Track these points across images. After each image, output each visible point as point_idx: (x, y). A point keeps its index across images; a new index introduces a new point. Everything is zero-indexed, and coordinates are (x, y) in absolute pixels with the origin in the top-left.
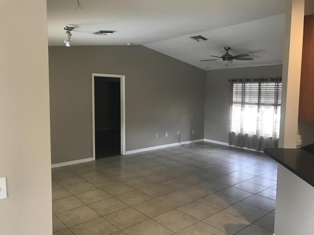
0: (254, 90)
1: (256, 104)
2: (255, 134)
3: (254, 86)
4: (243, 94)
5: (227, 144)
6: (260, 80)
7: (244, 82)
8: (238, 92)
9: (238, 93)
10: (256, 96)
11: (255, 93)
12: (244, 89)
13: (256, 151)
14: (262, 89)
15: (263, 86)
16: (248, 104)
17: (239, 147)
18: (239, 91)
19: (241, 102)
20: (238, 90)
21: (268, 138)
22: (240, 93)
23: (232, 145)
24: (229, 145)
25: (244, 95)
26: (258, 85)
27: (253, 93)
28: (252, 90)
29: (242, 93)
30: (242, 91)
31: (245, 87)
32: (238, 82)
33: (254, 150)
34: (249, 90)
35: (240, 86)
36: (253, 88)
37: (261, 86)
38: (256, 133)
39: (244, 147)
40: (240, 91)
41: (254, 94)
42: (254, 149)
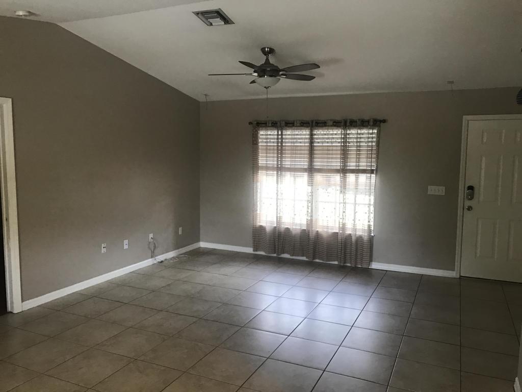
0: (300, 142)
1: (305, 170)
2: (305, 228)
3: (301, 135)
4: (280, 150)
5: (250, 250)
6: (313, 124)
7: (281, 126)
8: (269, 148)
9: (270, 150)
10: (304, 154)
11: (303, 148)
12: (280, 141)
13: (307, 260)
14: (316, 141)
15: (318, 135)
16: (290, 170)
17: (275, 255)
18: (270, 146)
19: (276, 166)
20: (270, 142)
21: (330, 234)
22: (274, 149)
23: (260, 251)
24: (254, 250)
25: (282, 154)
26: (308, 133)
27: (299, 148)
28: (296, 142)
29: (278, 150)
30: (278, 146)
31: (284, 137)
32: (269, 127)
33: (304, 258)
34: (292, 142)
35: (273, 135)
36: (299, 139)
37: (315, 134)
38: (306, 226)
39: (283, 253)
40: (274, 146)
41: (301, 150)
42: (303, 256)
